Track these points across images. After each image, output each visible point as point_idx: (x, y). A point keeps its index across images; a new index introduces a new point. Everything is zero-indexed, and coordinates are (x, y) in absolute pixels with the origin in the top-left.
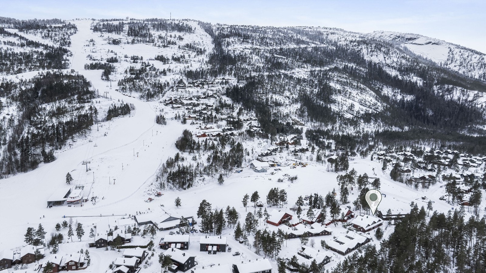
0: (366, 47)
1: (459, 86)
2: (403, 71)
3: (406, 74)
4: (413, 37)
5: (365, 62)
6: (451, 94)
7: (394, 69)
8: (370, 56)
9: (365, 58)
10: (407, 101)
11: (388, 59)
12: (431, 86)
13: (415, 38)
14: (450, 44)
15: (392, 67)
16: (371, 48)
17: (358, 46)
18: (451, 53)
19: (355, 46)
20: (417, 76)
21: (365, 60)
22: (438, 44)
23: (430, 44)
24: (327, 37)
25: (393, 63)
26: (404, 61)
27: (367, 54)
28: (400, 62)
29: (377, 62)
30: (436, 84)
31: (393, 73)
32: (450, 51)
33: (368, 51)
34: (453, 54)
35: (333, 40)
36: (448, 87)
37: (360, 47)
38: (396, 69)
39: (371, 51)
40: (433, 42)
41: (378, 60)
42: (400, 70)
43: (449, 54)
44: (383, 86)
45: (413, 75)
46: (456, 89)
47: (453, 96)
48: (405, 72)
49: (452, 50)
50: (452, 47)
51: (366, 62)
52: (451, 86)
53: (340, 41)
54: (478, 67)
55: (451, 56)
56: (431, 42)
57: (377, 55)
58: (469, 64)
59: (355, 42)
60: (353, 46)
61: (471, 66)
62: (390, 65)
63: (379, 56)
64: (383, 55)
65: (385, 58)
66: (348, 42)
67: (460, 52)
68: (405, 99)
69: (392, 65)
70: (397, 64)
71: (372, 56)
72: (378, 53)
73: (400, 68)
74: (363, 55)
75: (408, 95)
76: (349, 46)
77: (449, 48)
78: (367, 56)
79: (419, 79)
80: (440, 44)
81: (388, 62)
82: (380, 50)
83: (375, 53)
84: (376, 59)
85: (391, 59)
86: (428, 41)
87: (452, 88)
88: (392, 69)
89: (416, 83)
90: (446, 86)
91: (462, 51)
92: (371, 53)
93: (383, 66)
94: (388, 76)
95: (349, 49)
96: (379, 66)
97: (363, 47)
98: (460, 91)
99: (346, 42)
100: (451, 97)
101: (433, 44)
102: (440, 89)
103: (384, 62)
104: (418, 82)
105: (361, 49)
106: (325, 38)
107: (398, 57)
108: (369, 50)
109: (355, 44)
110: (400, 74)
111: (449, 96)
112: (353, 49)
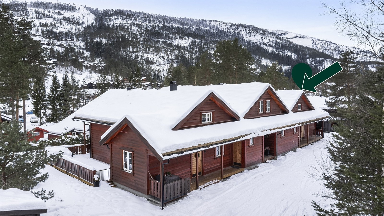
0: (244, 29)
1: (329, 59)
2: (279, 48)
3: (281, 50)
4: (284, 33)
5: (244, 41)
6: (323, 65)
7: (271, 47)
8: (249, 37)
9: (244, 38)
10: (285, 70)
11: (264, 38)
12: (305, 60)
13: (285, 34)
14: (312, 38)
15: (269, 45)
16: (249, 30)
17: (237, 28)
18: (314, 44)
19: (235, 29)
20: (291, 52)
21: (245, 40)
22: (303, 38)
23: (297, 38)
24: (210, 24)
25: (269, 42)
26: (278, 41)
27: (246, 35)
28: (275, 41)
29: (255, 41)
30: (309, 58)
31: (270, 49)
32: (314, 42)
33: (246, 32)
34: (316, 45)
35: (216, 26)
36: (319, 59)
37: (239, 30)
38: (272, 47)
39: (249, 32)
40: (299, 36)
41: (256, 39)
42: (275, 47)
43: (313, 45)
44: (261, 59)
45: (287, 51)
46: (327, 60)
47: (324, 67)
48: (280, 49)
49: (315, 42)
50: (314, 40)
51: (246, 42)
52: (321, 59)
53: (222, 26)
54: (336, 54)
55: (315, 46)
56: (297, 36)
57: (254, 36)
58: (329, 52)
59: (235, 26)
60: (233, 29)
61: (331, 53)
62: (267, 43)
63: (256, 36)
64: (260, 35)
65: (262, 37)
66: (229, 26)
67: (321, 43)
68: (283, 69)
69: (269, 44)
70: (273, 42)
71: (250, 36)
72: (256, 34)
73: (275, 46)
74: (242, 36)
75: (285, 66)
76: (230, 29)
77: (312, 40)
78: (246, 37)
79: (293, 54)
80: (305, 37)
81: (265, 41)
82: (257, 32)
83: (253, 34)
84: (254, 39)
85: (267, 38)
86: (295, 36)
87: (323, 60)
88: (269, 47)
89: (291, 57)
90: (318, 59)
91: (322, 42)
92: (249, 34)
93: (261, 45)
94: (266, 51)
95: (229, 32)
96: (257, 45)
97: (242, 29)
98: (330, 62)
99: (226, 26)
100: (323, 67)
101: (299, 38)
102: (312, 61)
103: (261, 41)
104: (293, 56)
105: (240, 31)
106: (208, 24)
107: (273, 37)
108: (248, 32)
109: (234, 27)
110: (276, 50)
111: (321, 67)
112: (233, 32)
